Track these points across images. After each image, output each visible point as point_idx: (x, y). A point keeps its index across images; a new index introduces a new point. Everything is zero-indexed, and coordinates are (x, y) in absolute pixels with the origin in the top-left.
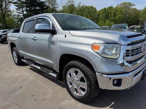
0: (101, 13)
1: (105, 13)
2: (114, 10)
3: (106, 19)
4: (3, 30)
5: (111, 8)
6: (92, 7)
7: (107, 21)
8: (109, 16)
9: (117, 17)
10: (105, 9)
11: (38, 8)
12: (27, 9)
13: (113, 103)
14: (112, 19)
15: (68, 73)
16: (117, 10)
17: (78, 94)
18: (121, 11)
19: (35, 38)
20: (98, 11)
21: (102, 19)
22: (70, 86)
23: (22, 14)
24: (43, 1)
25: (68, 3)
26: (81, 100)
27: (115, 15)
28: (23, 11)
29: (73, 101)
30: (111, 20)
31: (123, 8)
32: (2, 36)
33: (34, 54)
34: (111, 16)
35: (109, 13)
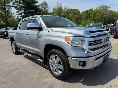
0: (84, 14)
1: (87, 14)
2: (94, 12)
4: (5, 28)
7: (88, 20)
8: (90, 16)
9: (97, 17)
10: (87, 11)
11: (33, 11)
12: (24, 11)
13: (83, 80)
14: (93, 18)
15: (50, 58)
16: (96, 12)
17: (57, 73)
18: (100, 13)
19: (27, 34)
20: (81, 13)
21: (84, 19)
22: (52, 68)
23: (21, 16)
24: (37, 5)
25: (57, 7)
26: (59, 77)
27: (95, 16)
28: (21, 13)
29: (53, 79)
30: (91, 20)
31: (101, 10)
32: (5, 33)
33: (27, 45)
34: (91, 17)
35: (90, 14)
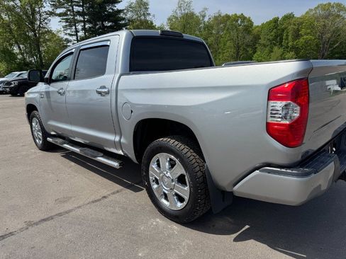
0: (266, 30)
1: (275, 30)
2: (295, 25)
3: (275, 45)
5: (289, 17)
6: (243, 18)
7: (276, 48)
8: (284, 37)
9: (301, 40)
10: (276, 20)
11: (108, 24)
12: (84, 25)
14: (290, 44)
16: (302, 23)
18: (312, 26)
20: (258, 26)
21: (265, 46)
23: (75, 38)
24: (120, 9)
27: (297, 35)
28: (77, 31)
30: (287, 47)
31: (317, 19)
34: (287, 39)
35: (283, 30)
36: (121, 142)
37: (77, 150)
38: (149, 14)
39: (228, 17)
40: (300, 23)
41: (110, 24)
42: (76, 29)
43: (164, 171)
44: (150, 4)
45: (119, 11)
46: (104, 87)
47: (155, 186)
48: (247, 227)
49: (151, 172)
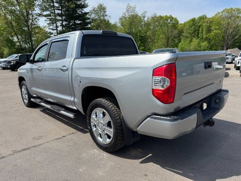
0: (187, 26)
1: (194, 27)
2: (207, 23)
3: (194, 37)
5: (203, 18)
6: (171, 18)
7: (194, 39)
8: (200, 32)
9: (212, 33)
10: (193, 20)
12: (62, 23)
14: (204, 36)
20: (181, 24)
21: (187, 37)
23: (55, 31)
27: (209, 30)
28: (57, 27)
30: (202, 38)
34: (202, 33)
35: (199, 27)
36: (75, 101)
37: (48, 106)
38: (106, 15)
39: (161, 17)
40: (211, 21)
41: (79, 22)
42: (56, 25)
43: (99, 119)
44: (107, 8)
45: (86, 13)
46: (65, 66)
47: (94, 129)
48: (151, 155)
49: (92, 120)
